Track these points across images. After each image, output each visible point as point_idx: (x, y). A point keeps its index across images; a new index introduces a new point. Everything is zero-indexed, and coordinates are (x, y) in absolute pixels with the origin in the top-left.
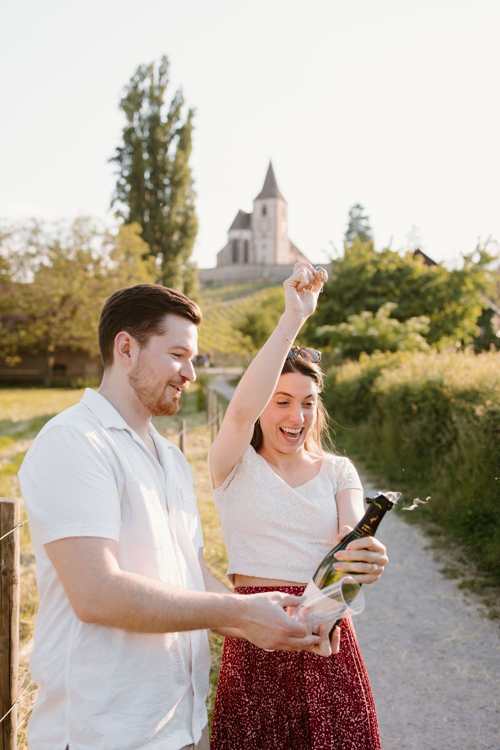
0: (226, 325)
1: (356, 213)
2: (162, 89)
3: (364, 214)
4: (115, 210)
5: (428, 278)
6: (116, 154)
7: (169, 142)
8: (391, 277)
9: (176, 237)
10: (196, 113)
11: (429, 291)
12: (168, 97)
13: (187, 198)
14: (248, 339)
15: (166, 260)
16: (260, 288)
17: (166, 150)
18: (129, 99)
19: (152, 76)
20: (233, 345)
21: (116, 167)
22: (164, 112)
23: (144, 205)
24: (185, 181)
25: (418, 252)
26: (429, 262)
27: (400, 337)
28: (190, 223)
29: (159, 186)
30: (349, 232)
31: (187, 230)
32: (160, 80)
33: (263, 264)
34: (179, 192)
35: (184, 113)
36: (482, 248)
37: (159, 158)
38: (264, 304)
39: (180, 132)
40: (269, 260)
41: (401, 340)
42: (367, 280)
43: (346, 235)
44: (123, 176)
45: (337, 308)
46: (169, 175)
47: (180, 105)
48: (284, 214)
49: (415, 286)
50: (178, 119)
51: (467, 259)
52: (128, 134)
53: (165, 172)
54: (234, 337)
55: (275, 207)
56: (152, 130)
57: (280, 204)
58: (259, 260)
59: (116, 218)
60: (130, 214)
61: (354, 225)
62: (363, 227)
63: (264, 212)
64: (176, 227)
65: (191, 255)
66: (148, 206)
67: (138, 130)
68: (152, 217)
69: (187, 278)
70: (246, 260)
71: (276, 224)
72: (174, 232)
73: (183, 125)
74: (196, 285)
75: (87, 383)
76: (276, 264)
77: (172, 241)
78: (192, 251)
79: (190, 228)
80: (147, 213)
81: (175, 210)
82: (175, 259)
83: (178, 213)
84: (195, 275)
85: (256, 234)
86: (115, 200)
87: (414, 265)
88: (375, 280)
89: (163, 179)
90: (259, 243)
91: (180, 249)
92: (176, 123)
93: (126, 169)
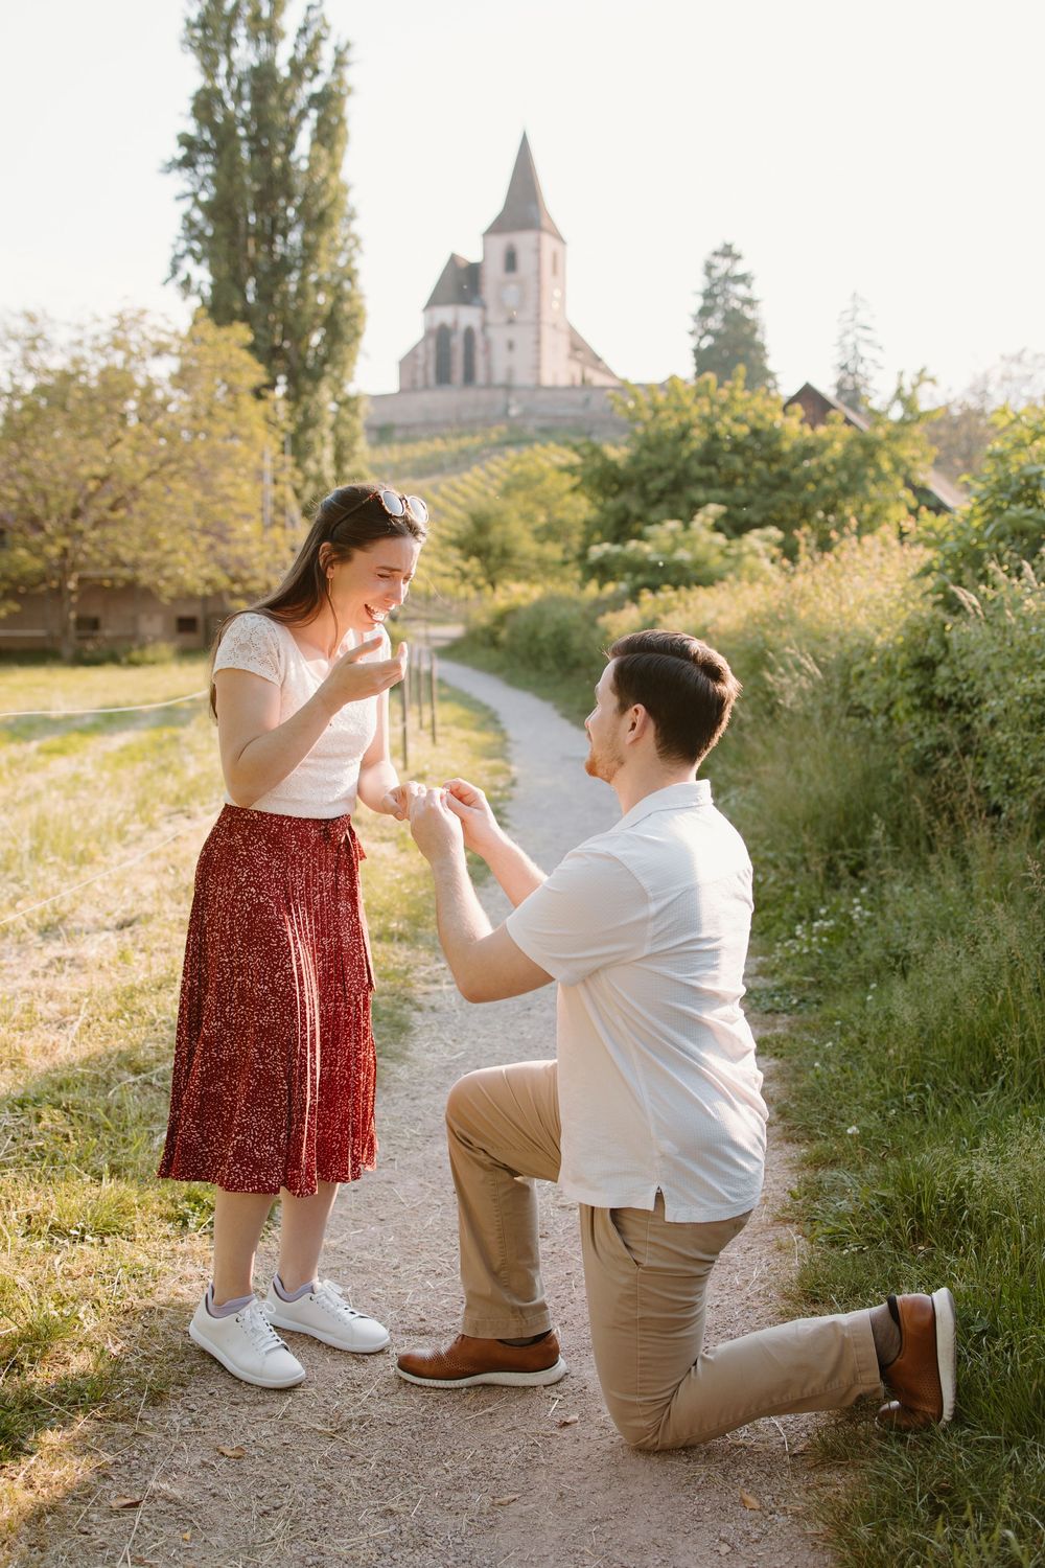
1: (723, 265)
3: (740, 269)
4: (181, 276)
5: (810, 449)
6: (180, 153)
7: (299, 125)
8: (738, 448)
9: (316, 339)
10: (351, 56)
11: (808, 477)
12: (290, 21)
13: (338, 251)
14: (473, 564)
15: (293, 397)
16: (502, 446)
17: (290, 147)
18: (203, 24)
20: (445, 575)
21: (181, 181)
22: (283, 55)
23: (245, 268)
24: (335, 214)
25: (807, 390)
28: (346, 307)
29: (275, 228)
30: (704, 313)
31: (340, 327)
33: (508, 387)
34: (324, 240)
35: (327, 55)
36: (907, 391)
37: (277, 162)
39: (318, 100)
40: (525, 377)
42: (692, 454)
43: (696, 318)
44: (197, 203)
45: (635, 507)
46: (298, 201)
47: (319, 38)
48: (559, 268)
49: (782, 467)
50: (316, 72)
52: (205, 104)
53: (290, 197)
54: (443, 560)
56: (259, 97)
57: (549, 243)
58: (500, 377)
59: (185, 298)
60: (213, 287)
61: (716, 296)
62: (737, 298)
63: (511, 262)
64: (316, 315)
65: (351, 380)
66: (254, 269)
67: (227, 96)
68: (265, 296)
69: (343, 432)
70: (469, 376)
71: (539, 291)
72: (314, 328)
73: (326, 86)
74: (362, 446)
75: (149, 654)
76: (539, 387)
77: (308, 347)
78: (352, 373)
79: (348, 318)
80: (251, 284)
81: (313, 278)
82: (316, 389)
83: (318, 285)
84: (359, 424)
85: (494, 316)
86: (182, 257)
87: (783, 424)
88: (709, 456)
89: (285, 209)
90: (499, 336)
91: (328, 368)
92: (311, 80)
93: (203, 186)
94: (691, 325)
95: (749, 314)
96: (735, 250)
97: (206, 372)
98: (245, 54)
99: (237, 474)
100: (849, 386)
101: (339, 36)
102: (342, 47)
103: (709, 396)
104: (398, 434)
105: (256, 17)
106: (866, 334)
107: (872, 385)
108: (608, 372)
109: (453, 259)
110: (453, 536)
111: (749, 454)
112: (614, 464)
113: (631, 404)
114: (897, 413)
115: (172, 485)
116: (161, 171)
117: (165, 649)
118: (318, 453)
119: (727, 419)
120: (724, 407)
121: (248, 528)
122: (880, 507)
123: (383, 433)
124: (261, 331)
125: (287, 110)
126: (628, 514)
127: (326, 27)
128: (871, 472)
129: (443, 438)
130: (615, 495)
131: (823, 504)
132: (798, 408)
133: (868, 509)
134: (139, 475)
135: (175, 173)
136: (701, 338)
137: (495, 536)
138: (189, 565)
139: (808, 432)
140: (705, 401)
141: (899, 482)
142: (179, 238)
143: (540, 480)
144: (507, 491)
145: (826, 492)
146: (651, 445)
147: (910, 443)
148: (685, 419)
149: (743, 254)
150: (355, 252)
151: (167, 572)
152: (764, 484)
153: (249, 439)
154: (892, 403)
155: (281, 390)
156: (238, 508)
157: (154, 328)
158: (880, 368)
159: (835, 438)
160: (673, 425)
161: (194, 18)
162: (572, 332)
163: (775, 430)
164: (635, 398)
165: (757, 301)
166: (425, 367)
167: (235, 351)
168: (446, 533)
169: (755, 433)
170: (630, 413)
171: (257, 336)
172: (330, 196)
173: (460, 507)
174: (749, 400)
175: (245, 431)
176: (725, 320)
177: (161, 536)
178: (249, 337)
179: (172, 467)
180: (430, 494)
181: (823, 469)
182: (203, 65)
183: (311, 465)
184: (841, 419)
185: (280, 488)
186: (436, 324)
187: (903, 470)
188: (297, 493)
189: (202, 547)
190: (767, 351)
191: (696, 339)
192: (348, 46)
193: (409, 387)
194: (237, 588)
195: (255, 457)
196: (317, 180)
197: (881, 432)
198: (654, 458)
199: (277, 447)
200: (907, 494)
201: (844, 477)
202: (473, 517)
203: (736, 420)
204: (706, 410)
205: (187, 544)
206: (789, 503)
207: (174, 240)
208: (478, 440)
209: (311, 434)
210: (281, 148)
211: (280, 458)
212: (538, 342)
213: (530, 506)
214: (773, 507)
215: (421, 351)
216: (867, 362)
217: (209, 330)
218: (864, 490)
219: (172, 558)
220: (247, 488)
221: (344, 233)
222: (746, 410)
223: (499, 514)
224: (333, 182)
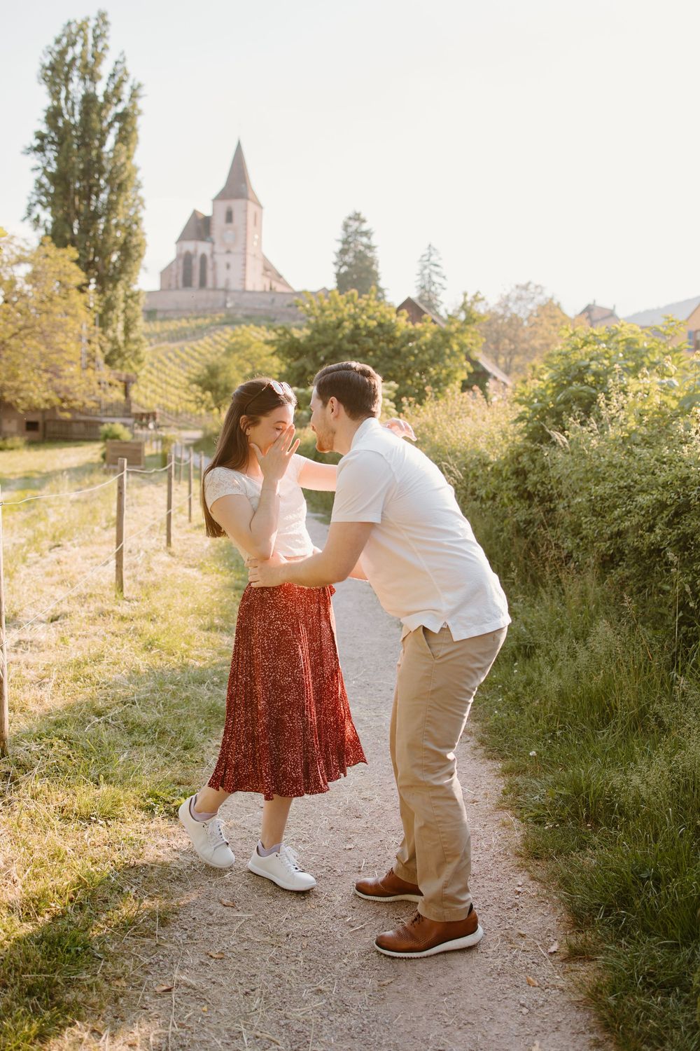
0: (180, 376)
1: (354, 225)
2: (98, 58)
3: (364, 227)
4: (34, 216)
6: (36, 143)
7: (108, 131)
9: (114, 257)
10: (141, 92)
12: (105, 69)
13: (129, 207)
14: (208, 395)
15: (101, 291)
16: (222, 324)
17: (102, 144)
18: (52, 68)
19: (85, 41)
20: (190, 401)
21: (35, 160)
22: (100, 89)
23: (73, 213)
24: (129, 184)
25: (408, 302)
28: (134, 241)
29: (90, 191)
30: (343, 252)
31: (130, 251)
32: (95, 45)
33: (226, 290)
34: (122, 199)
35: (126, 90)
36: (468, 305)
37: (94, 153)
39: (123, 117)
40: (236, 284)
42: (344, 337)
43: (337, 256)
44: (45, 172)
45: (310, 367)
46: (106, 176)
47: (122, 81)
48: (257, 222)
50: (120, 100)
52: (53, 115)
53: (101, 172)
54: (190, 392)
55: (246, 211)
56: (86, 112)
57: (252, 206)
58: (221, 284)
59: (35, 229)
60: (54, 224)
61: (350, 243)
62: (362, 245)
63: (229, 217)
64: (115, 244)
65: (136, 283)
66: (78, 214)
67: (65, 112)
68: (84, 230)
69: (129, 313)
70: (203, 283)
71: (246, 235)
72: (113, 251)
73: (125, 109)
74: (141, 322)
75: (9, 443)
76: (244, 291)
77: (110, 262)
78: (137, 278)
79: (135, 247)
80: (76, 224)
81: (114, 222)
82: (115, 287)
83: (117, 226)
84: (139, 309)
85: (218, 248)
86: (35, 205)
87: (396, 321)
88: (354, 338)
89: (98, 180)
90: (221, 260)
91: (123, 276)
92: (116, 105)
93: (49, 163)
94: (335, 259)
95: (370, 255)
96: (362, 216)
97: (50, 275)
98: (77, 88)
99: (67, 337)
100: (426, 298)
101: (134, 80)
102: (135, 87)
103: (353, 303)
104: (159, 315)
105: (86, 66)
106: (437, 269)
107: (439, 298)
108: (287, 285)
109: (195, 213)
110: (196, 378)
111: (376, 337)
112: (298, 340)
113: (308, 306)
114: (463, 316)
115: (27, 342)
116: (23, 153)
117: (18, 441)
118: (114, 326)
119: (364, 317)
120: (363, 309)
121: (73, 369)
122: (451, 372)
123: (151, 315)
124: (82, 252)
125: (101, 122)
126: (305, 370)
127: (126, 74)
128: (448, 351)
129: (187, 319)
130: (297, 359)
131: (420, 368)
132: (405, 312)
133: (444, 372)
134: (7, 335)
135: (32, 154)
136: (341, 267)
137: (221, 379)
138: (37, 391)
139: (411, 326)
140: (351, 306)
141: (463, 357)
142: (32, 193)
143: (248, 347)
144: (228, 353)
145: (422, 362)
146: (319, 330)
147: (470, 335)
148: (340, 315)
149: (367, 219)
150: (140, 207)
151: (22, 395)
152: (385, 355)
153: (75, 316)
154: (459, 311)
155: (92, 287)
156: (67, 357)
157: (18, 247)
158: (444, 289)
159: (427, 331)
160: (333, 319)
161: (47, 64)
162: (265, 260)
163: (392, 324)
164: (311, 302)
165: (374, 247)
166: (176, 276)
167: (68, 263)
168: (192, 377)
169: (380, 325)
170: (307, 311)
171: (80, 255)
172: (126, 174)
173: (197, 361)
174: (378, 307)
175: (72, 311)
176: (355, 257)
177: (20, 372)
178: (77, 256)
179: (26, 331)
180: (179, 352)
181: (419, 348)
182: (51, 91)
183: (110, 333)
184: (429, 320)
185: (93, 346)
186: (184, 251)
187: (465, 350)
188: (102, 348)
189: (45, 380)
190: (379, 276)
191: (338, 267)
192: (139, 86)
193: (166, 287)
194: (65, 405)
195: (78, 326)
196: (118, 164)
197: (453, 329)
198: (321, 337)
199: (92, 321)
200: (467, 364)
201: (432, 352)
202: (208, 367)
203: (369, 318)
204: (353, 311)
205: (35, 378)
206: (400, 367)
207: (30, 195)
208: (208, 321)
209: (110, 314)
210: (97, 143)
211: (93, 328)
212: (245, 265)
213: (241, 362)
214: (391, 369)
215: (174, 267)
216: (437, 285)
217: (52, 249)
218: (443, 361)
219: (26, 386)
220: (72, 345)
221: (133, 196)
222: (375, 312)
223: (224, 366)
224: (128, 167)
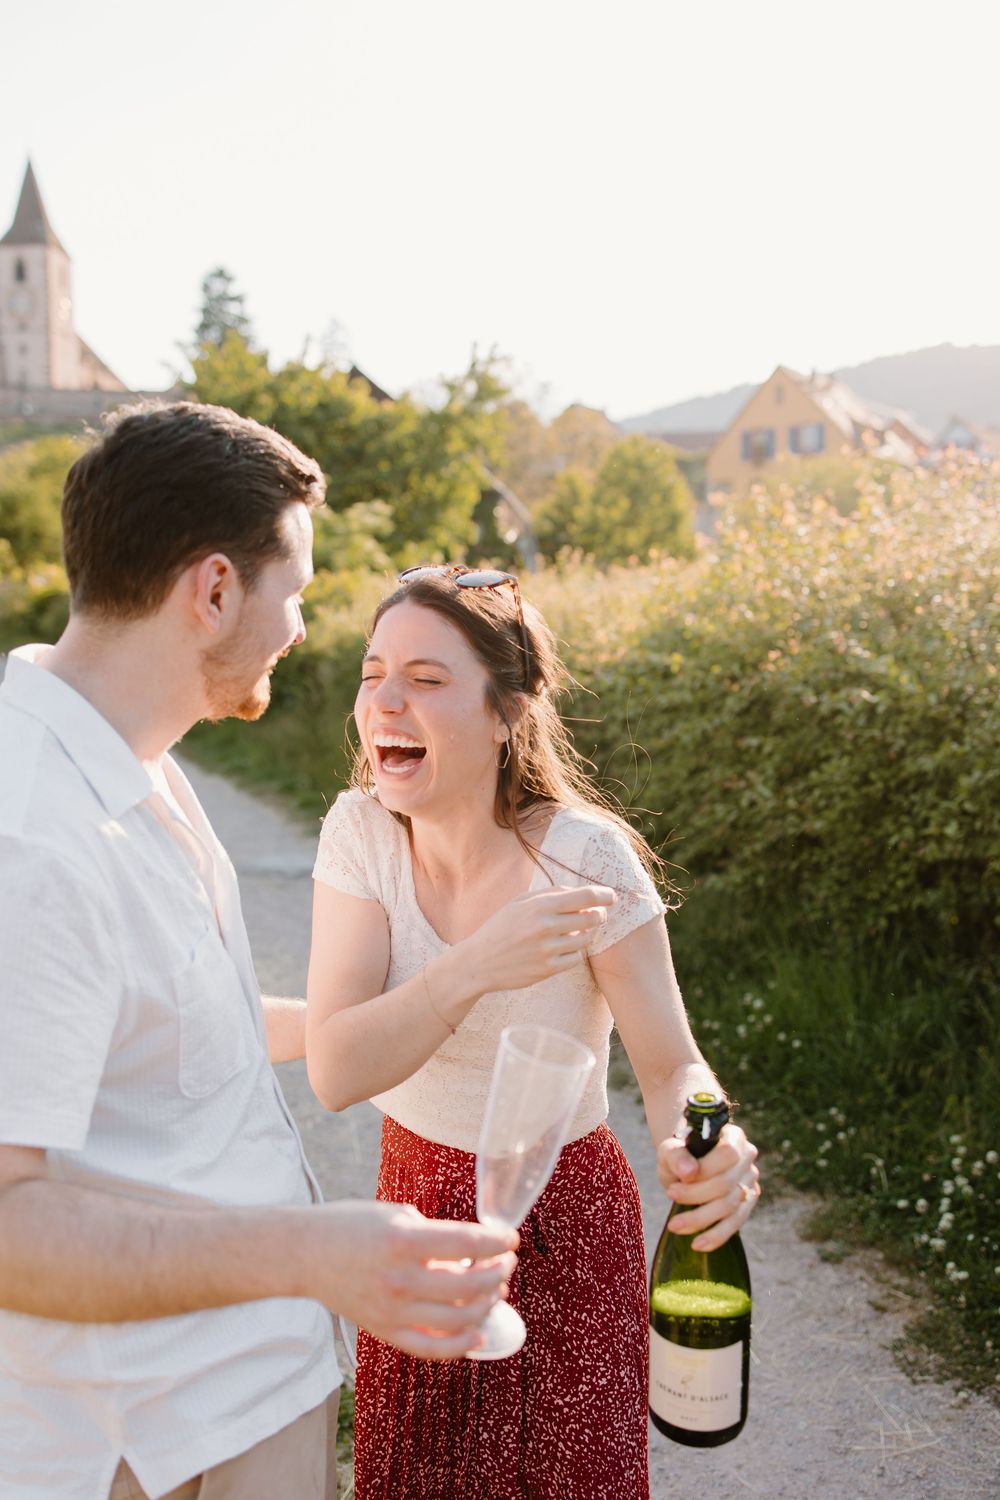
1: (218, 286)
3: (233, 290)
5: (381, 425)
8: (307, 421)
11: (383, 453)
16: (18, 438)
25: (355, 373)
26: (378, 394)
27: (335, 542)
30: (204, 327)
33: (22, 387)
36: (480, 369)
38: (34, 473)
40: (36, 379)
41: (340, 548)
43: (197, 331)
48: (65, 279)
49: (354, 443)
51: (452, 388)
55: (45, 264)
57: (55, 258)
58: (13, 378)
61: (214, 313)
62: (231, 316)
63: (20, 273)
71: (48, 303)
76: (51, 389)
85: (6, 322)
90: (11, 340)
95: (243, 330)
136: (200, 351)
144: (32, 475)
165: (250, 320)
212: (48, 349)
223: (27, 496)
